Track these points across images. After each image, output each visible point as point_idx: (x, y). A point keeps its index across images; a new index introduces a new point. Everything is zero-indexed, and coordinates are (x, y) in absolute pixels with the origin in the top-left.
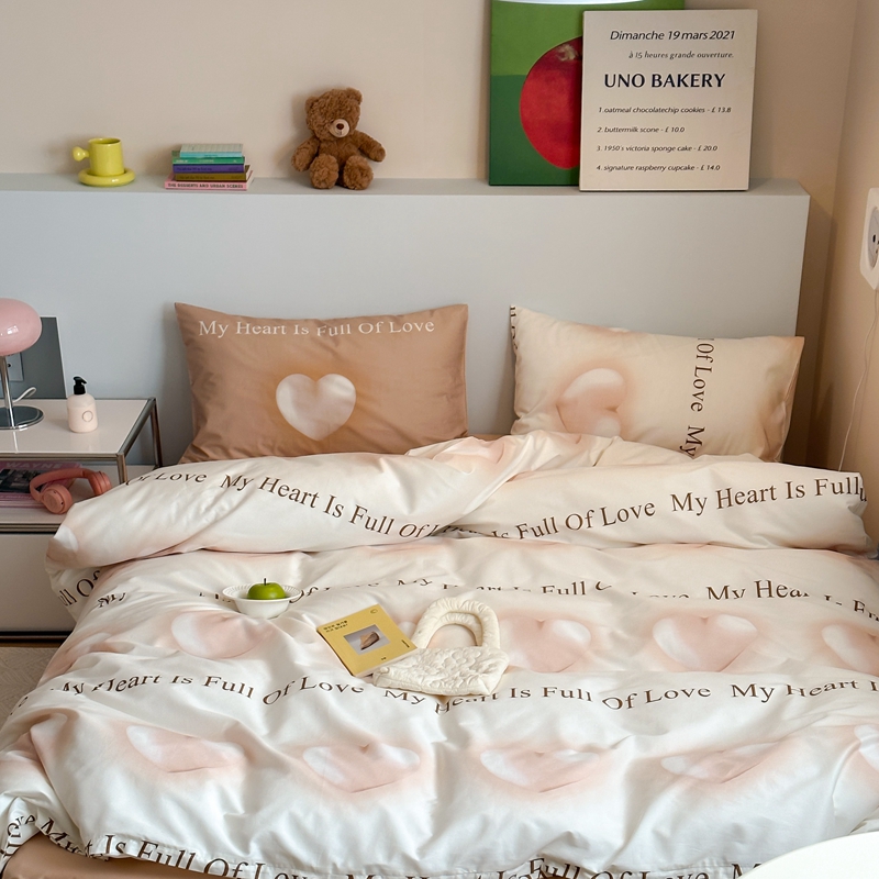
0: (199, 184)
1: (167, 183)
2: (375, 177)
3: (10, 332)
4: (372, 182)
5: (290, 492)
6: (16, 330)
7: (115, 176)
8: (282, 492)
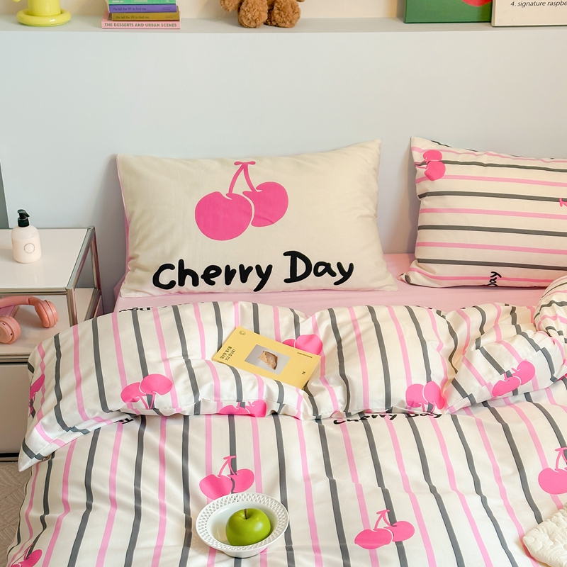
0: (134, 23)
1: (103, 23)
7: (53, 16)
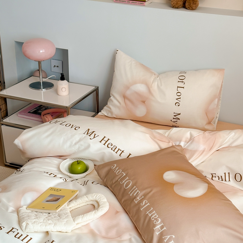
0: (127, 1)
2: (199, 6)
3: (41, 52)
4: (197, 8)
5: (112, 147)
6: (44, 51)
8: (109, 146)
